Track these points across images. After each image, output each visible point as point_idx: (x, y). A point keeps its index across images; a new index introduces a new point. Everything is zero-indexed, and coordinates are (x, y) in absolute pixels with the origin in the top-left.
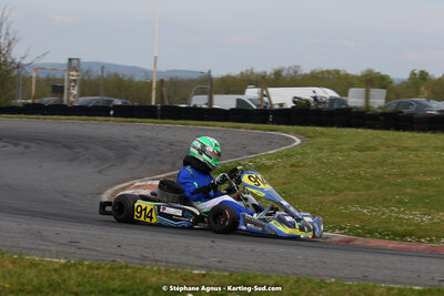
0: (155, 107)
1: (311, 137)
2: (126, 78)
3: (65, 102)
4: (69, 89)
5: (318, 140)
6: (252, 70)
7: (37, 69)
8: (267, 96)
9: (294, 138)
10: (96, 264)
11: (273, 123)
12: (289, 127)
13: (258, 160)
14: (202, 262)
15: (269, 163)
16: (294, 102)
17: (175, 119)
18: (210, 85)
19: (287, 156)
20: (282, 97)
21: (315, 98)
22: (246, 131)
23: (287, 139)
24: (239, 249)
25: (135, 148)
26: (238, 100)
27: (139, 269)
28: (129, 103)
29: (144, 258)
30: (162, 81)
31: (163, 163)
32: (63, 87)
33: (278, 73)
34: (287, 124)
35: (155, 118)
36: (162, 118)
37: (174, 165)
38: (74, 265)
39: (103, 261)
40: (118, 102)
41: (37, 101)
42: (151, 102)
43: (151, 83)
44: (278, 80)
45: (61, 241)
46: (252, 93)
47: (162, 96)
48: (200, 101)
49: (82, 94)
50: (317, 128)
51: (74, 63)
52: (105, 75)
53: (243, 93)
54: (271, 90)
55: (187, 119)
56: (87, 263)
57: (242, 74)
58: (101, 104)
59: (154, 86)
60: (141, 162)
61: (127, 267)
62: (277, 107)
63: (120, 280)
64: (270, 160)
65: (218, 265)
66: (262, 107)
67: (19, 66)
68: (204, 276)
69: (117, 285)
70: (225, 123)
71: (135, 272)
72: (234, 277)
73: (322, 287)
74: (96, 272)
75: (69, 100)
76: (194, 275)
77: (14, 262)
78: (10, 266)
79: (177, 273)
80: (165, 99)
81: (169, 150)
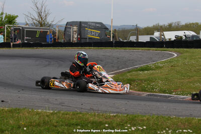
0: (112, 42)
1: (182, 53)
3: (71, 41)
4: (73, 35)
5: (185, 54)
6: (158, 24)
8: (163, 35)
9: (174, 53)
11: (165, 47)
12: (172, 49)
13: (157, 64)
16: (176, 38)
17: (121, 47)
18: (138, 31)
19: (170, 62)
20: (170, 36)
21: (185, 36)
22: (153, 51)
23: (171, 54)
25: (101, 61)
26: (151, 38)
27: (86, 114)
30: (115, 30)
31: (113, 67)
33: (170, 25)
34: (171, 48)
35: (112, 47)
36: (115, 47)
37: (118, 67)
42: (110, 39)
44: (170, 28)
46: (157, 34)
48: (133, 39)
50: (185, 49)
53: (153, 34)
54: (164, 32)
55: (126, 47)
57: (154, 26)
62: (168, 40)
63: (76, 119)
64: (162, 64)
65: (124, 111)
66: (161, 40)
67: (50, 26)
68: (115, 116)
69: (74, 121)
70: (143, 48)
71: (83, 116)
72: (129, 116)
73: (168, 120)
74: (65, 116)
75: (73, 40)
76: (111, 116)
77: (29, 113)
78: (27, 114)
79: (102, 115)
80: (117, 38)
81: (116, 61)
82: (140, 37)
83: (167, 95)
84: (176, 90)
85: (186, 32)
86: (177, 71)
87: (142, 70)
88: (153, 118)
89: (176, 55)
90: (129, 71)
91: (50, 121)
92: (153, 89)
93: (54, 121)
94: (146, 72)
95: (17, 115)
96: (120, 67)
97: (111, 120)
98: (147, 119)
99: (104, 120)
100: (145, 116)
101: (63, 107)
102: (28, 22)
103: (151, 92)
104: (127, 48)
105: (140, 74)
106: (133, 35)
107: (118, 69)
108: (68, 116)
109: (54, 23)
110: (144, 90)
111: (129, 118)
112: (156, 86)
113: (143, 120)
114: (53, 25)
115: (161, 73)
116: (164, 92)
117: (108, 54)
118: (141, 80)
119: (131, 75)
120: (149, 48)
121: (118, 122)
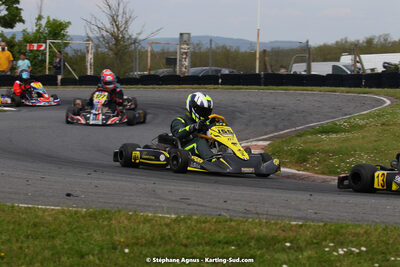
0: (259, 75)
1: (399, 98)
2: (233, 50)
3: (178, 73)
4: (181, 61)
6: (346, 39)
7: (152, 43)
8: (360, 62)
9: (385, 99)
10: (203, 218)
11: (365, 86)
12: (380, 90)
13: (352, 120)
14: (300, 214)
15: (361, 122)
16: (384, 67)
17: (278, 85)
18: (308, 53)
19: (378, 115)
20: (374, 63)
22: (341, 94)
23: (379, 100)
24: (334, 201)
25: (241, 113)
26: (334, 67)
27: (242, 222)
28: (236, 72)
29: (247, 212)
30: (265, 51)
31: (266, 125)
32: (176, 59)
33: (369, 42)
34: (377, 87)
35: (259, 85)
36: (265, 85)
37: (276, 126)
38: (184, 219)
39: (210, 215)
40: (226, 71)
41: (152, 73)
42: (255, 70)
43: (255, 54)
44: (370, 47)
45: (174, 198)
46: (346, 60)
47: (265, 65)
48: (299, 68)
49: (193, 65)
51: (185, 37)
52: (213, 46)
53: (338, 60)
54: (362, 56)
56: (195, 217)
57: (337, 42)
58: (210, 74)
59: (258, 56)
60: (247, 125)
61: (231, 221)
62: (369, 72)
63: (225, 232)
64: (363, 119)
65: (314, 216)
66: (355, 73)
67: (135, 41)
68: (301, 226)
69: (222, 236)
70: (322, 88)
71: (238, 224)
72: (327, 227)
74: (203, 225)
75: (181, 71)
76: (292, 226)
77: (129, 218)
78: (126, 222)
79: (276, 224)
80: (268, 67)
81: (272, 114)
82: (314, 65)
86: (394, 135)
87: (325, 131)
88: (376, 230)
89: (388, 102)
90: (300, 135)
91: (174, 235)
93: (181, 235)
94: (334, 136)
95: (106, 223)
96: (280, 126)
97: (294, 234)
98: (365, 232)
99: (282, 235)
100: (360, 226)
101: (192, 207)
102: (91, 35)
104: (290, 87)
105: (322, 140)
106: (300, 60)
107: (277, 129)
108: (207, 225)
109: (141, 37)
110: (333, 172)
111: (330, 230)
113: (357, 235)
114: (140, 41)
115: (363, 138)
117: (253, 100)
118: (326, 152)
119: (305, 142)
120: (334, 88)
121: (307, 238)
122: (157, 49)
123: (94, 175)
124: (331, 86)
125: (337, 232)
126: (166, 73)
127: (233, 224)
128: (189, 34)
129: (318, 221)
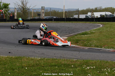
0: (64, 18)
1: (105, 25)
2: (57, 11)
4: (42, 14)
5: (107, 25)
6: (89, 8)
7: (33, 10)
8: (93, 14)
9: (101, 25)
10: (48, 59)
11: (95, 21)
13: (91, 31)
14: (76, 57)
15: (94, 32)
16: (100, 16)
17: (70, 21)
18: (78, 12)
19: (98, 29)
20: (97, 15)
21: (106, 15)
22: (88, 24)
23: (99, 25)
24: (86, 54)
25: (59, 29)
26: (86, 16)
27: (59, 60)
28: (58, 18)
29: (61, 57)
30: (66, 12)
31: (66, 33)
32: (40, 14)
33: (96, 9)
34: (98, 22)
35: (65, 21)
36: (66, 21)
37: (69, 33)
38: (43, 59)
39: (50, 58)
40: (55, 18)
41: (34, 18)
43: (63, 12)
45: (40, 53)
46: (89, 14)
47: (66, 15)
48: (76, 16)
49: (45, 15)
50: (106, 22)
51: (43, 8)
52: (51, 10)
53: (87, 14)
54: (94, 13)
56: (46, 59)
57: (87, 9)
58: (50, 18)
60: (61, 33)
61: (56, 59)
62: (96, 17)
65: (80, 58)
66: (92, 17)
67: (29, 9)
68: (76, 61)
69: (54, 64)
70: (82, 22)
72: (84, 61)
73: (107, 63)
74: (48, 61)
75: (42, 17)
76: (74, 61)
77: (27, 59)
78: (26, 60)
79: (69, 60)
80: (67, 16)
81: (68, 29)
82: (80, 15)
83: (99, 48)
84: (104, 46)
85: (106, 12)
86: (103, 35)
87: (83, 34)
88: (98, 62)
89: (102, 26)
90: (76, 35)
92: (91, 45)
93: (42, 64)
94: (86, 35)
95: (20, 60)
97: (74, 63)
98: (95, 63)
99: (71, 63)
100: (93, 61)
101: (45, 56)
102: (16, 7)
103: (90, 47)
104: (73, 22)
105: (83, 37)
106: (76, 14)
107: (70, 34)
108: (49, 61)
109: (30, 8)
110: (86, 46)
112: (93, 43)
113: (92, 63)
114: (30, 9)
115: (94, 36)
116: (98, 47)
118: (83, 40)
119: (78, 37)
120: (86, 22)
121: (78, 64)
122: (35, 11)
123: (17, 47)
124: (85, 21)
125: (87, 63)
126: (37, 18)
127: (57, 60)
128: (44, 7)
129: (81, 59)
